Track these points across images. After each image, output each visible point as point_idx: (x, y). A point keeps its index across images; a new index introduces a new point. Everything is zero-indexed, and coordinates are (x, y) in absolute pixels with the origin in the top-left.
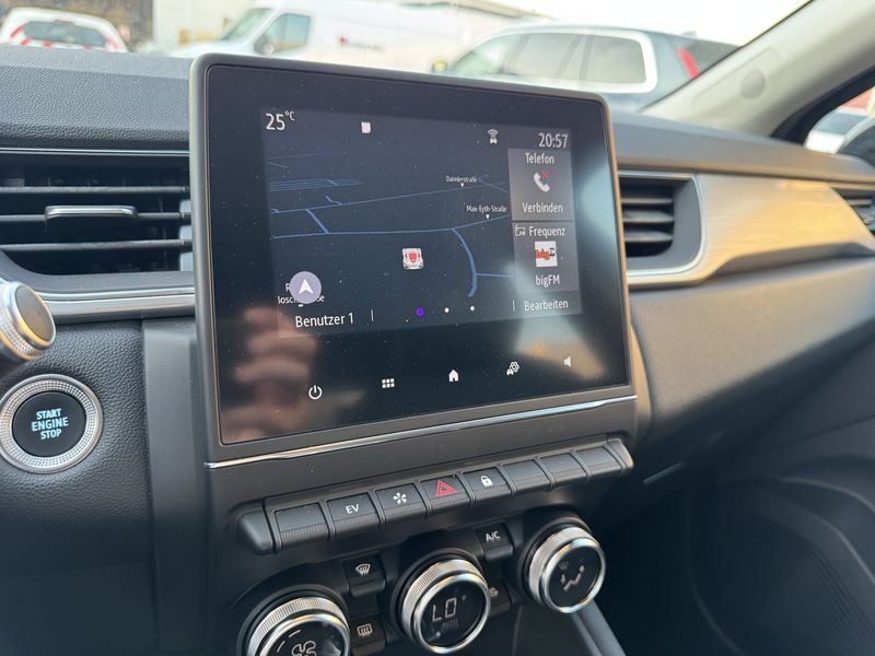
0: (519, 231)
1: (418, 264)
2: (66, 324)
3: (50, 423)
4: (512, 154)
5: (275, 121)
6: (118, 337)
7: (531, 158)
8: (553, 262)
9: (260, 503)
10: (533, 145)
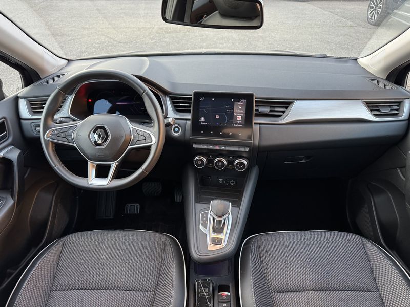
0: (235, 114)
1: (218, 117)
2: (176, 119)
3: (177, 130)
4: (235, 103)
5: (202, 99)
6: (184, 121)
7: (238, 103)
8: (240, 119)
9: (195, 143)
10: (239, 101)
